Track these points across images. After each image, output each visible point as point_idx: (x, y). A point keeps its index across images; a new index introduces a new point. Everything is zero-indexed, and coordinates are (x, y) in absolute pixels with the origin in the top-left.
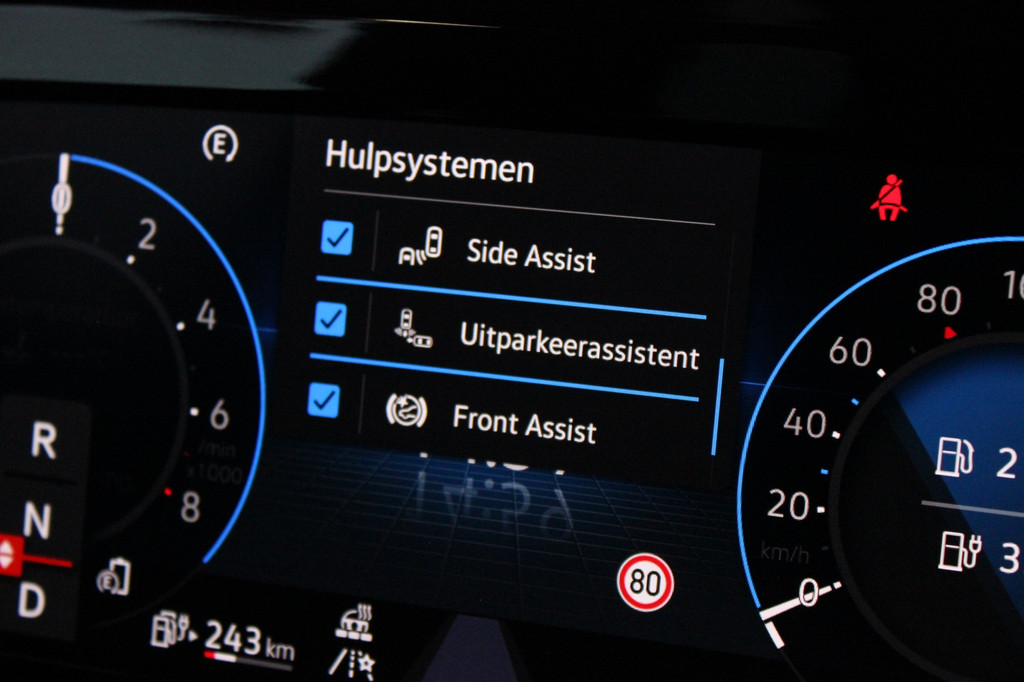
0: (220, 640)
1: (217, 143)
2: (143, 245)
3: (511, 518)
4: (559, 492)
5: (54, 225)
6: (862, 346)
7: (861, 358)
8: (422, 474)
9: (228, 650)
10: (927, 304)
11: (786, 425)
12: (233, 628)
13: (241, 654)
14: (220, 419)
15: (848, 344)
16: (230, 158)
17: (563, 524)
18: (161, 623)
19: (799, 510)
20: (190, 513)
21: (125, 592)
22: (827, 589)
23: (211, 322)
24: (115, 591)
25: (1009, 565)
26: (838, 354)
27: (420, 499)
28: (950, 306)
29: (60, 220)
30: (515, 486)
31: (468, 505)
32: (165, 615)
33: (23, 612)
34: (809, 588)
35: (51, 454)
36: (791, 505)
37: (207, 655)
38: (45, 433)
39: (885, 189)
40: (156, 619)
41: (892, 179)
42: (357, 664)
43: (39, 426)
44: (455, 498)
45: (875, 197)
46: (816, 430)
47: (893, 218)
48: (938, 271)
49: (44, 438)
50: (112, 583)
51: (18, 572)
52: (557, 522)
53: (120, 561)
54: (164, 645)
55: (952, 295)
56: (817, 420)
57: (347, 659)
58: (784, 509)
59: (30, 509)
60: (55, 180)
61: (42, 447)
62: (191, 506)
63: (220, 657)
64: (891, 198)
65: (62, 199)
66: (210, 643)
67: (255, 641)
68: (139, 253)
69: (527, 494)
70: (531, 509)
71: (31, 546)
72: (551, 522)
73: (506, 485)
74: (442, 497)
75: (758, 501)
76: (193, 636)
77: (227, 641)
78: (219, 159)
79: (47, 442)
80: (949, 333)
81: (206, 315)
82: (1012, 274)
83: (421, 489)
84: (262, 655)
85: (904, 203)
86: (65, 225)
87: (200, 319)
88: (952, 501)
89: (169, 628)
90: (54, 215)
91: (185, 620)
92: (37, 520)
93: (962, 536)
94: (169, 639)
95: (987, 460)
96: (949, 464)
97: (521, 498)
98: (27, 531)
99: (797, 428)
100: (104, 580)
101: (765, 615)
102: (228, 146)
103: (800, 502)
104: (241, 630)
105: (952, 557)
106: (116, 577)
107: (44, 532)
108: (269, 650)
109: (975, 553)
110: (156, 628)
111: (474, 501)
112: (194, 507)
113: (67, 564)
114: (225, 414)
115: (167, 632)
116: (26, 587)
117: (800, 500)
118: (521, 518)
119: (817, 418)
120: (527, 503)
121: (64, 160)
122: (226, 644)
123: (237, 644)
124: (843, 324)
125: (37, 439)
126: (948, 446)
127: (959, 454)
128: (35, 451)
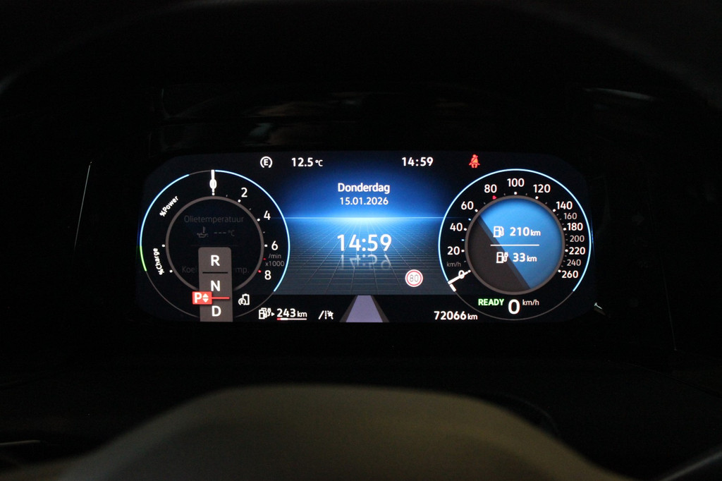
0: (282, 314)
1: (265, 162)
2: (243, 196)
3: (372, 265)
4: (386, 256)
5: (212, 192)
6: (470, 204)
7: (470, 207)
8: (342, 256)
9: (285, 317)
10: (487, 190)
11: (451, 228)
12: (286, 310)
13: (289, 317)
14: (275, 247)
15: (466, 203)
16: (270, 166)
17: (388, 265)
18: (262, 312)
19: (457, 252)
20: (268, 277)
21: (248, 304)
22: (467, 273)
23: (269, 217)
24: (245, 304)
25: (515, 259)
26: (464, 207)
27: (343, 263)
28: (494, 190)
29: (213, 191)
30: (372, 255)
31: (358, 263)
32: (262, 309)
33: (214, 315)
34: (461, 273)
35: (218, 265)
36: (454, 251)
37: (278, 319)
38: (215, 258)
39: (473, 159)
40: (260, 311)
41: (474, 156)
42: (327, 315)
43: (213, 256)
44: (353, 261)
45: (470, 161)
46: (459, 228)
47: (476, 167)
48: (490, 181)
49: (215, 260)
50: (244, 302)
51: (211, 303)
52: (386, 265)
53: (246, 295)
54: (264, 318)
55: (494, 187)
56: (459, 226)
57: (324, 314)
58: (453, 252)
59: (213, 283)
60: (210, 178)
61: (214, 263)
62: (268, 275)
63: (282, 319)
64: (475, 162)
65: (213, 184)
66: (279, 316)
67: (294, 313)
68: (242, 199)
69: (376, 258)
70: (378, 262)
71: (214, 293)
72: (384, 265)
73: (369, 256)
74: (350, 262)
75: (444, 251)
76: (273, 314)
77: (284, 314)
78: (266, 167)
79: (216, 261)
80: (494, 197)
81: (267, 216)
82: (509, 180)
83: (343, 260)
84: (296, 317)
85: (479, 162)
86: (215, 192)
87: (265, 217)
88: (498, 244)
89: (265, 313)
90: (211, 189)
91: (269, 309)
92: (216, 286)
93: (502, 253)
94: (265, 316)
95: (507, 231)
96: (497, 233)
97: (374, 259)
98: (212, 290)
99: (454, 229)
100: (241, 301)
101: (450, 282)
102: (269, 163)
103: (457, 250)
104: (288, 310)
105: (500, 259)
106: (244, 300)
107: (218, 289)
108: (298, 315)
109: (506, 257)
110: (260, 313)
111: (360, 261)
112: (269, 275)
113: (228, 298)
114: (276, 245)
115: (263, 313)
116: (213, 307)
117: (457, 249)
118: (375, 265)
119: (460, 225)
120: (376, 260)
121: (213, 172)
122: (284, 315)
123: (288, 315)
124: (465, 198)
125: (213, 261)
126: (497, 229)
127: (499, 231)
128: (212, 264)
